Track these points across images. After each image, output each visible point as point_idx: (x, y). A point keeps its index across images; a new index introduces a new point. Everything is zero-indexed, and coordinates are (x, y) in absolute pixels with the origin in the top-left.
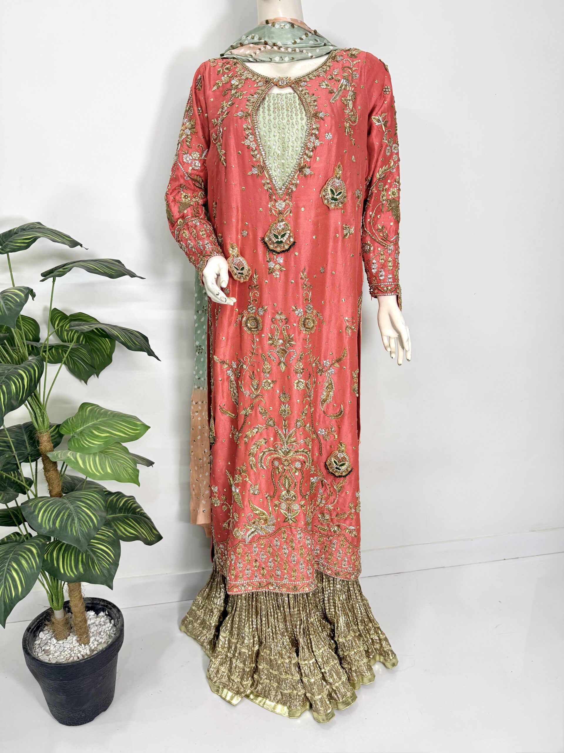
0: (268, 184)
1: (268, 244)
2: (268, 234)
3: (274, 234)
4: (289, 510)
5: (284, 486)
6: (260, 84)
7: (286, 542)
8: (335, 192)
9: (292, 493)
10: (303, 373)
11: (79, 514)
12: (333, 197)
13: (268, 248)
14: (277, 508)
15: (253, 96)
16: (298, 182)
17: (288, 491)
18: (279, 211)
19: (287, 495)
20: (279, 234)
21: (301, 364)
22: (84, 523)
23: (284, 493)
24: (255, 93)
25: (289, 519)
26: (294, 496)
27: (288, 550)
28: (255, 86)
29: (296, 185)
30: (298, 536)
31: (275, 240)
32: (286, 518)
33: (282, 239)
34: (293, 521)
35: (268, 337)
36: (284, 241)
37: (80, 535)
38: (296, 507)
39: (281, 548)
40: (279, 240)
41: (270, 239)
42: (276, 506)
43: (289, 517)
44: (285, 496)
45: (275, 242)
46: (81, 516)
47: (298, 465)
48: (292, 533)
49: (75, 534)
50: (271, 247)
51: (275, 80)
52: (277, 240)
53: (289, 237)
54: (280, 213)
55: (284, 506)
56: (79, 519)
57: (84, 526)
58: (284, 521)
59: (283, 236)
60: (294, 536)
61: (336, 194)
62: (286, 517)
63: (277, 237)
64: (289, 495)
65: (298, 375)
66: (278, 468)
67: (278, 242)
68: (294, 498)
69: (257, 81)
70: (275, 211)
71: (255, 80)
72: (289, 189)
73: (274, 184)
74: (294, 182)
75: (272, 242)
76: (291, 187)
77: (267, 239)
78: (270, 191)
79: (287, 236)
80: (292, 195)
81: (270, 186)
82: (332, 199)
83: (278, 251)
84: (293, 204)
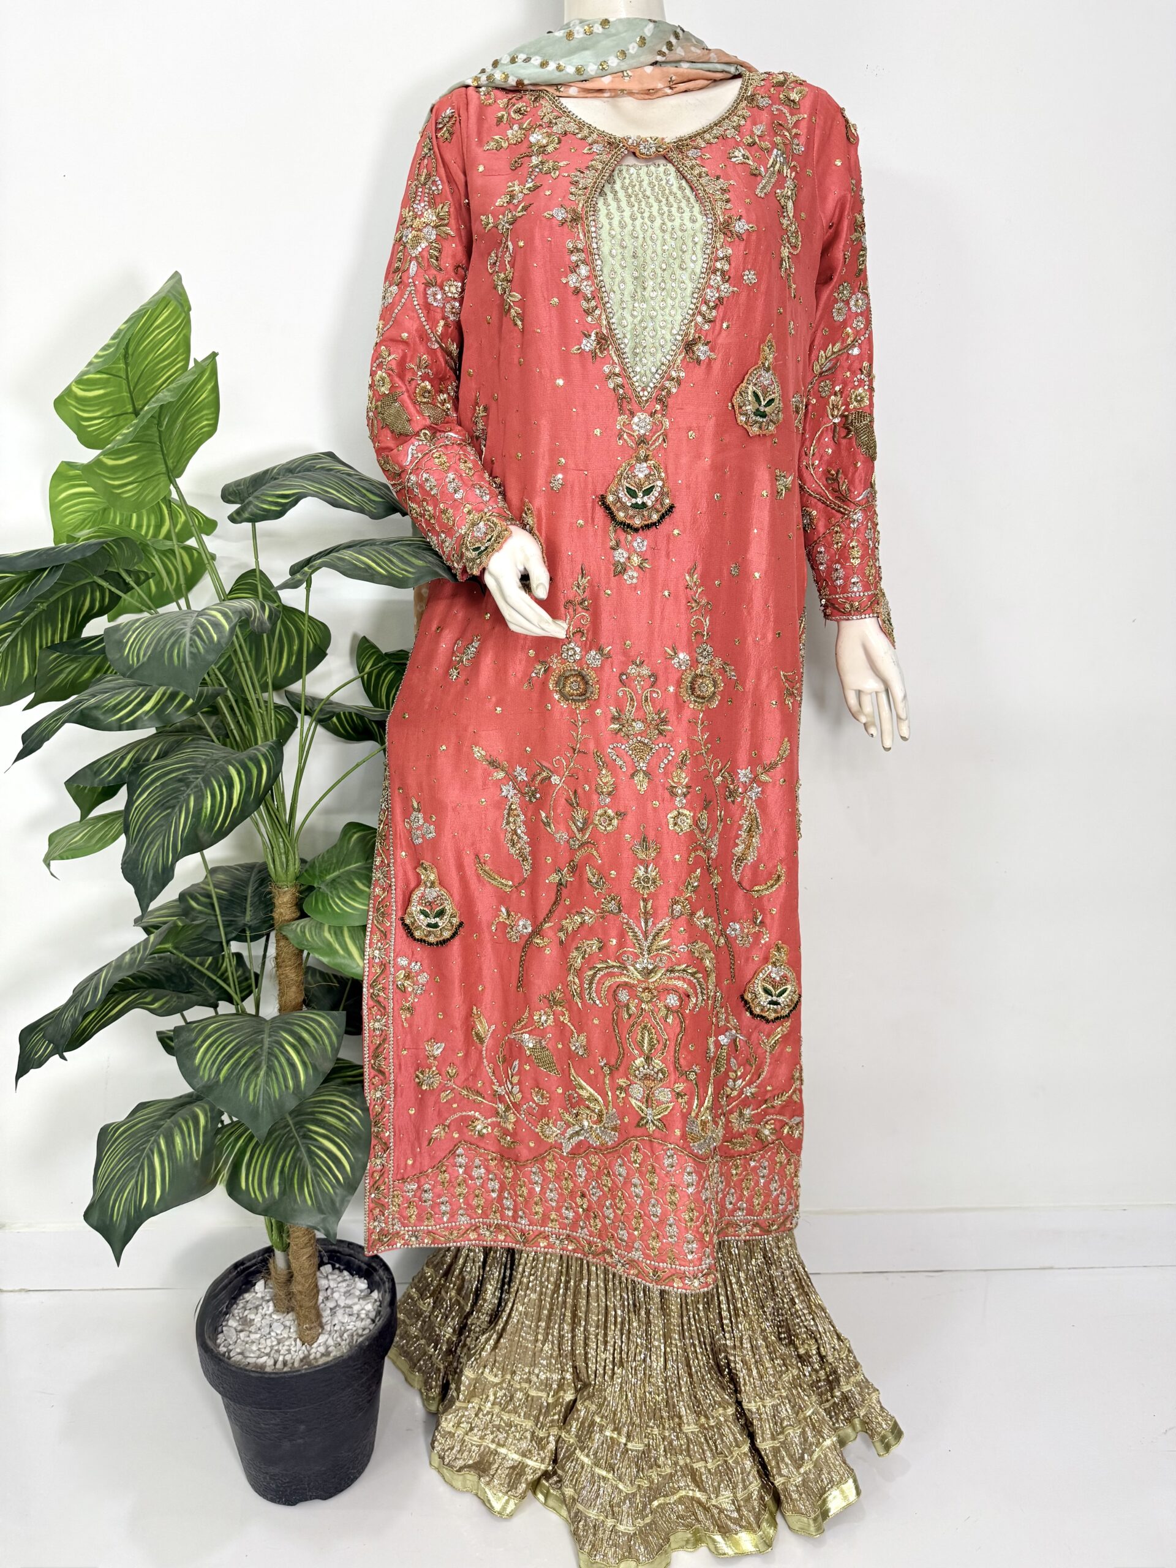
0: (618, 375)
1: (614, 509)
2: (612, 486)
3: (627, 488)
4: (648, 1100)
5: (640, 1045)
6: (597, 148)
7: (641, 1173)
8: (763, 399)
9: (657, 1063)
10: (689, 796)
11: (273, 1059)
12: (758, 410)
13: (613, 517)
14: (623, 1095)
15: (582, 172)
16: (683, 374)
17: (648, 1059)
18: (640, 437)
19: (646, 1067)
20: (639, 487)
21: (684, 775)
22: (277, 1078)
23: (639, 1061)
24: (587, 168)
25: (647, 1122)
26: (661, 1070)
27: (643, 1189)
28: (585, 151)
29: (678, 381)
30: (667, 1162)
31: (628, 501)
32: (643, 1118)
33: (646, 500)
34: (657, 1127)
35: (610, 716)
36: (649, 503)
37: (261, 1102)
38: (663, 1095)
39: (627, 1182)
40: (639, 501)
41: (619, 500)
42: (621, 1088)
43: (649, 1117)
44: (641, 1069)
45: (629, 504)
46: (276, 1063)
47: (673, 1000)
48: (653, 1152)
49: (251, 1098)
50: (621, 515)
51: (630, 141)
52: (634, 501)
53: (661, 494)
54: (642, 441)
55: (638, 1091)
56: (270, 1068)
57: (275, 1086)
58: (638, 1125)
59: (647, 492)
60: (658, 1159)
61: (763, 403)
62: (643, 1115)
63: (632, 494)
64: (651, 1067)
65: (678, 799)
66: (627, 1006)
67: (635, 506)
68: (660, 1075)
69: (590, 140)
70: (630, 435)
71: (584, 139)
72: (663, 388)
73: (630, 378)
74: (674, 374)
75: (624, 505)
76: (667, 384)
77: (610, 498)
78: (621, 391)
79: (655, 493)
80: (668, 401)
81: (620, 380)
82: (754, 414)
83: (636, 526)
84: (671, 423)
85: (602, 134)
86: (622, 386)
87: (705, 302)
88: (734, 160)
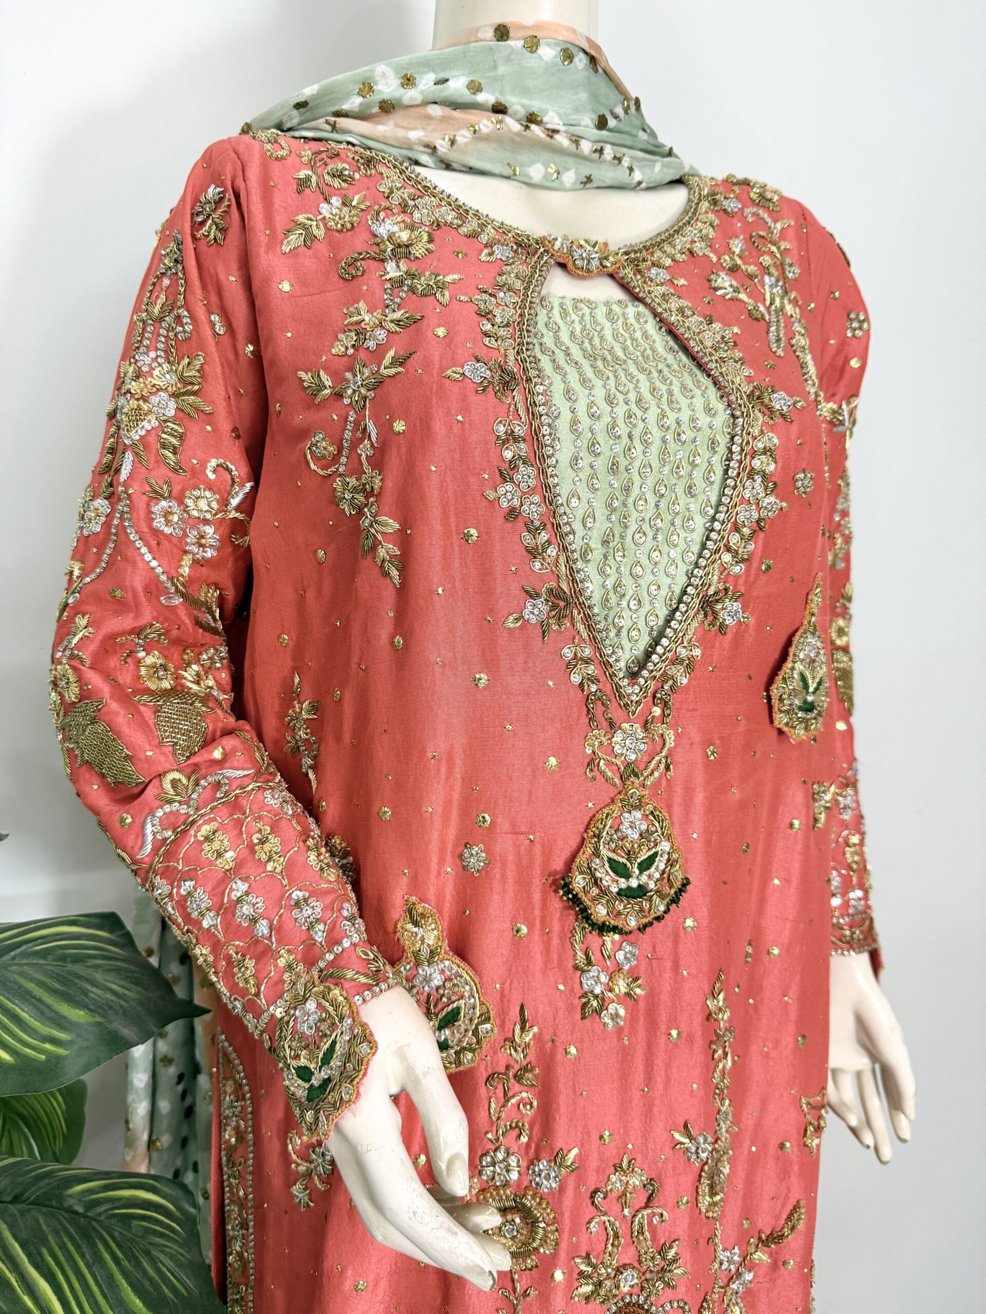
0: (588, 661)
1: (586, 899)
2: (582, 859)
3: (610, 860)
8: (810, 681)
12: (805, 702)
13: (584, 914)
16: (697, 652)
18: (629, 765)
20: (631, 855)
24: (498, 287)
28: (483, 257)
29: (690, 665)
31: (617, 885)
33: (644, 879)
36: (652, 885)
40: (634, 883)
41: (596, 882)
45: (614, 889)
50: (600, 911)
51: (558, 244)
52: (623, 883)
53: (670, 863)
54: (632, 771)
59: (646, 865)
61: (811, 689)
63: (621, 871)
67: (627, 894)
69: (484, 238)
70: (610, 764)
71: (473, 235)
72: (665, 678)
73: (608, 665)
74: (683, 652)
75: (604, 892)
76: (673, 671)
77: (579, 882)
78: (594, 688)
79: (660, 863)
80: (673, 700)
81: (591, 669)
82: (800, 708)
83: (627, 929)
84: (677, 735)
85: (503, 229)
86: (593, 680)
87: (736, 529)
88: (719, 293)
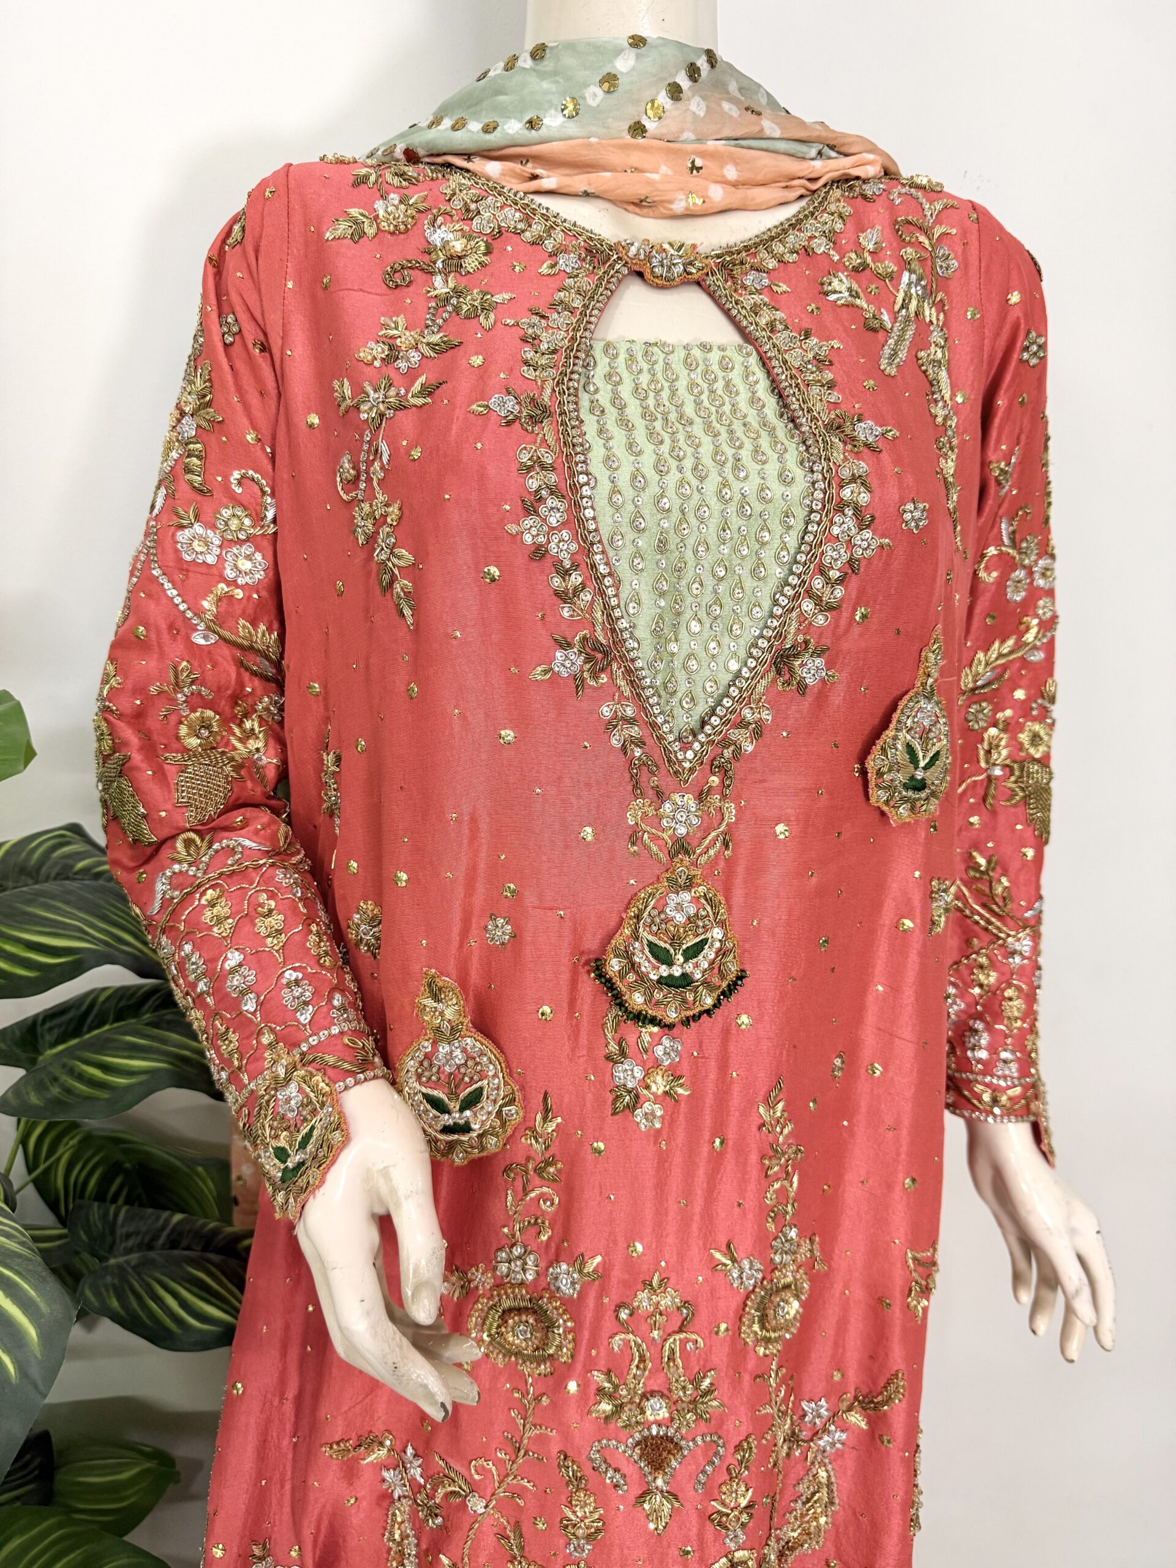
0: (631, 721)
1: (621, 987)
2: (618, 941)
3: (651, 945)
6: (567, 262)
8: (921, 755)
10: (751, 1523)
12: (912, 778)
13: (619, 1004)
15: (543, 317)
16: (767, 716)
18: (678, 840)
20: (675, 940)
21: (744, 1489)
24: (553, 306)
28: (544, 269)
29: (759, 731)
31: (657, 972)
33: (689, 968)
36: (698, 976)
40: (677, 972)
41: (633, 968)
45: (655, 978)
50: (637, 1000)
51: (633, 250)
52: (664, 971)
53: (722, 951)
54: (682, 847)
59: (692, 953)
61: (922, 764)
63: (662, 957)
65: (731, 1534)
67: (668, 982)
70: (655, 838)
72: (726, 743)
73: (654, 726)
74: (747, 713)
75: (642, 978)
76: (735, 734)
77: (614, 965)
78: (637, 753)
79: (710, 951)
80: (736, 768)
81: (635, 731)
82: (906, 787)
83: (668, 1021)
84: (739, 809)
85: (574, 235)
86: (637, 742)
87: (822, 571)
88: (832, 297)
